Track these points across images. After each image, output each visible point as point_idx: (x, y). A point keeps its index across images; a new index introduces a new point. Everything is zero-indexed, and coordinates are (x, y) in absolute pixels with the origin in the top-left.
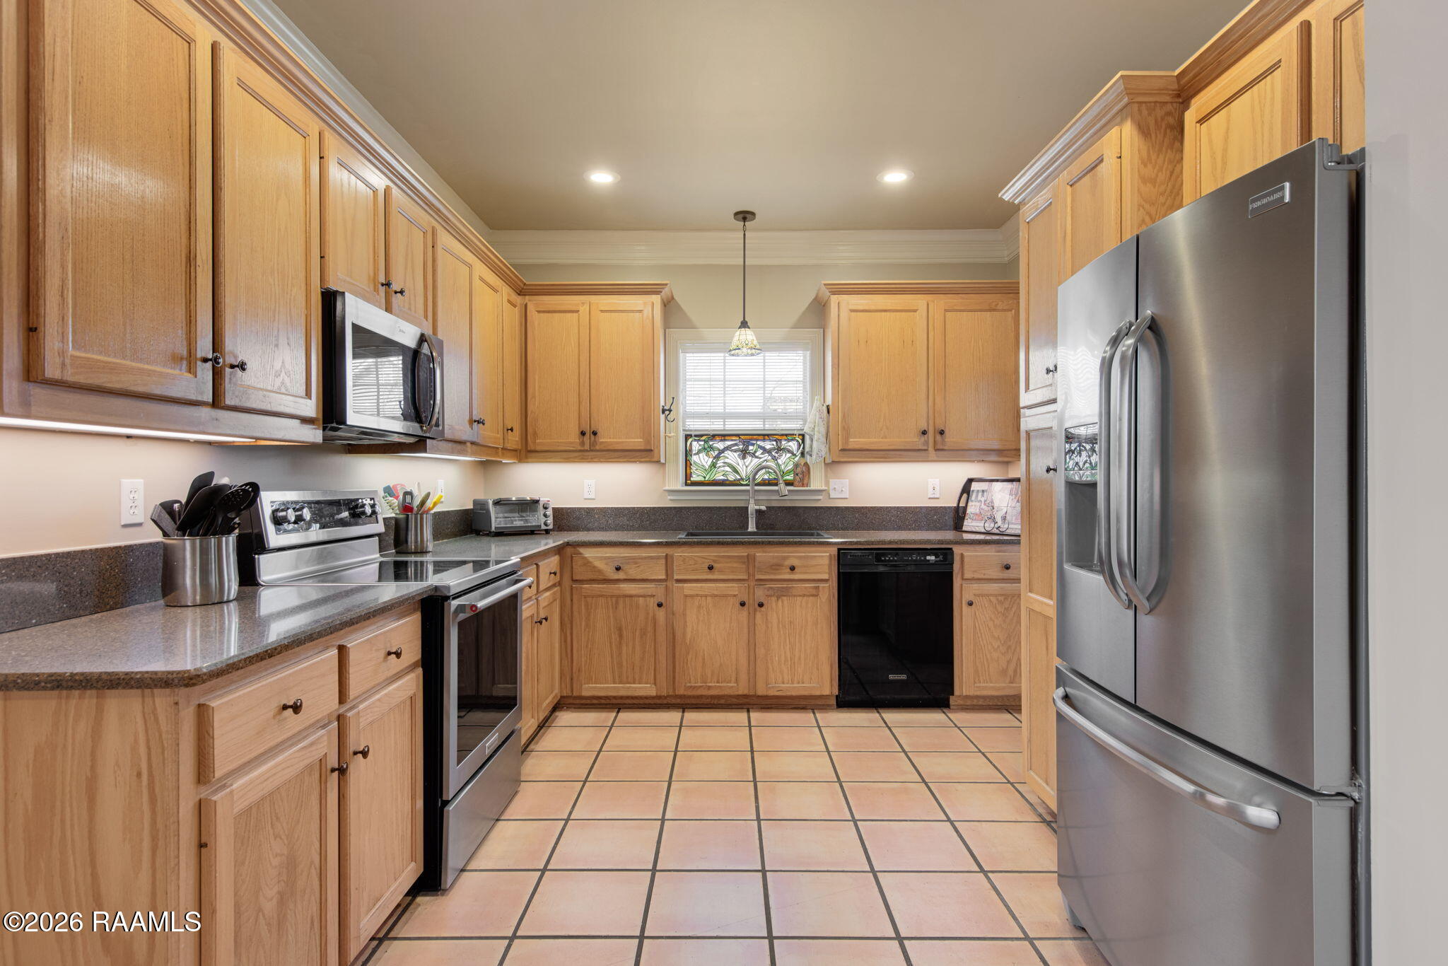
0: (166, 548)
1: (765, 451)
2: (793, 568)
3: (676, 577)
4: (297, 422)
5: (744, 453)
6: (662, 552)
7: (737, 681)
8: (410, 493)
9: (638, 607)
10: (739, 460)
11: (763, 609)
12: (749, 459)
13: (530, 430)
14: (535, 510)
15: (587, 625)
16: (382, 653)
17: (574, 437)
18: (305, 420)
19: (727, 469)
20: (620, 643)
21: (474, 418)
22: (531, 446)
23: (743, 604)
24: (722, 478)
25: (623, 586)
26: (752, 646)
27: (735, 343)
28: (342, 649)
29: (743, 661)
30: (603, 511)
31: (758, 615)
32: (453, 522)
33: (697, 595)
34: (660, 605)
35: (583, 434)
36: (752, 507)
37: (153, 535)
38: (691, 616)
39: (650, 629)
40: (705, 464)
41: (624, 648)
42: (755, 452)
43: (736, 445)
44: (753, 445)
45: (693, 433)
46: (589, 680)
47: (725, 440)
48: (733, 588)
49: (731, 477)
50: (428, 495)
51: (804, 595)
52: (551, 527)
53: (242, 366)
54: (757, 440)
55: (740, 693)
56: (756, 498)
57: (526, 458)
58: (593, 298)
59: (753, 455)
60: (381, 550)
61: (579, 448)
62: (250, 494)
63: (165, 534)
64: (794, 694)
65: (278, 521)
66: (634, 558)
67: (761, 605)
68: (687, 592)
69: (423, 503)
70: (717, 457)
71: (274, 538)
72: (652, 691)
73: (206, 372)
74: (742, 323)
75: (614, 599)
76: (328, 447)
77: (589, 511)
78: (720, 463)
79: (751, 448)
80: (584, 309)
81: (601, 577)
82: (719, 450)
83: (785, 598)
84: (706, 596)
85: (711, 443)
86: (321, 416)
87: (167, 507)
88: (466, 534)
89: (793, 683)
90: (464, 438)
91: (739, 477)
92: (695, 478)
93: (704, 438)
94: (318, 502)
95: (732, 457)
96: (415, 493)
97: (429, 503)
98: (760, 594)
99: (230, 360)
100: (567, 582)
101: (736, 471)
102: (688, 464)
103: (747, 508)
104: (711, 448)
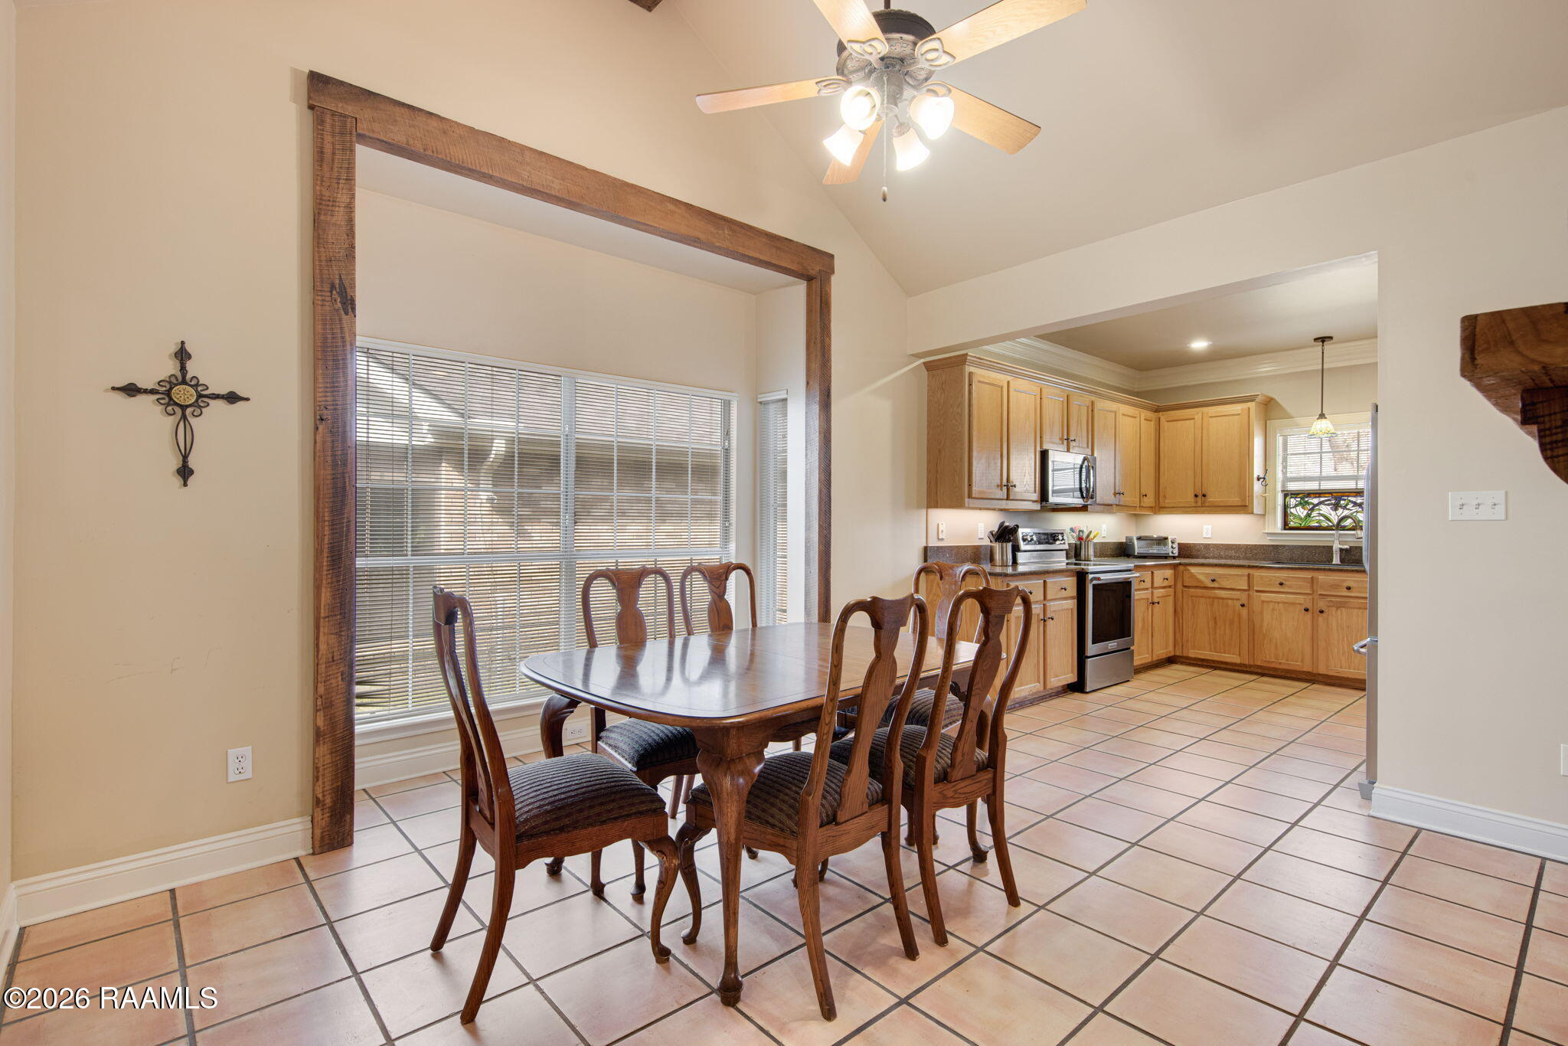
0: (991, 547)
1: (1355, 504)
2: (1349, 588)
3: (1255, 588)
4: (1030, 503)
5: (1336, 507)
6: (1246, 571)
7: (1302, 661)
8: (1082, 531)
9: (1227, 605)
10: (1331, 511)
11: (1324, 615)
12: (1340, 511)
13: (1161, 494)
14: (1165, 544)
15: (1193, 614)
16: (1060, 588)
17: (1191, 499)
18: (1034, 501)
19: (1322, 518)
20: (1215, 627)
21: (1117, 492)
22: (1162, 505)
23: (1307, 610)
24: (1317, 525)
25: (1217, 591)
26: (1314, 639)
27: (1313, 430)
28: (1045, 581)
29: (1308, 650)
30: (1217, 546)
31: (1320, 619)
32: (1111, 549)
33: (1271, 602)
34: (1243, 605)
35: (1196, 496)
36: (1336, 546)
37: (986, 542)
38: (1267, 616)
39: (1236, 619)
40: (1300, 514)
41: (1218, 631)
42: (1347, 505)
43: (1328, 500)
44: (1345, 500)
45: (1290, 493)
46: (1194, 647)
47: (1320, 497)
48: (1300, 599)
49: (1324, 524)
50: (1091, 532)
51: (1360, 608)
52: (1177, 555)
53: (1015, 486)
54: (1348, 496)
55: (1305, 670)
56: (1340, 539)
57: (1159, 511)
58: (1205, 409)
59: (1345, 508)
60: (1067, 558)
61: (1194, 505)
62: (1015, 529)
63: (991, 542)
64: (1350, 676)
65: (1024, 540)
66: (1225, 575)
67: (1322, 612)
68: (1263, 599)
69: (1088, 536)
70: (1312, 510)
71: (1023, 546)
72: (1237, 660)
73: (1005, 488)
74: (1320, 415)
75: (1211, 599)
76: (1044, 509)
77: (1207, 546)
78: (1314, 514)
79: (1342, 502)
80: (1198, 417)
81: (1202, 585)
82: (1313, 504)
83: (1343, 609)
84: (1278, 603)
85: (1306, 499)
86: (1039, 499)
87: (991, 532)
88: (1120, 556)
89: (1350, 669)
90: (1110, 503)
91: (1331, 524)
92: (1292, 524)
93: (1300, 496)
94: (1039, 534)
95: (1325, 510)
96: (1085, 530)
97: (1092, 536)
98: (1322, 604)
99: (1011, 484)
100: (1179, 586)
101: (1328, 519)
102: (1285, 515)
103: (1332, 547)
104: (1307, 503)
